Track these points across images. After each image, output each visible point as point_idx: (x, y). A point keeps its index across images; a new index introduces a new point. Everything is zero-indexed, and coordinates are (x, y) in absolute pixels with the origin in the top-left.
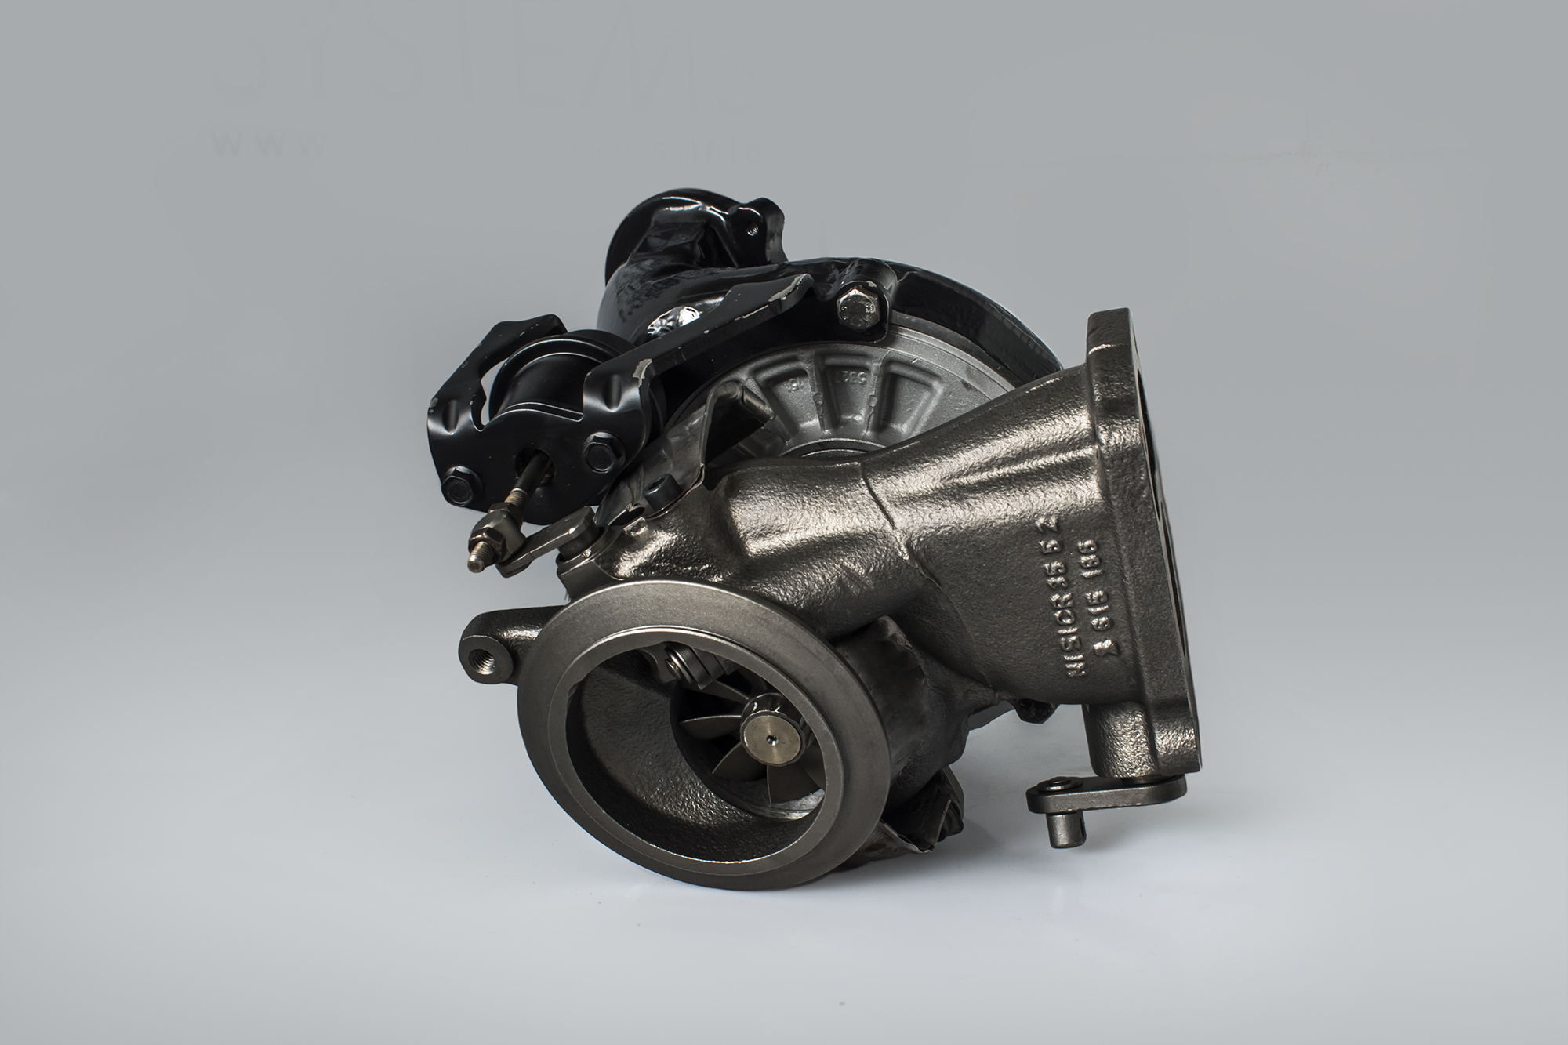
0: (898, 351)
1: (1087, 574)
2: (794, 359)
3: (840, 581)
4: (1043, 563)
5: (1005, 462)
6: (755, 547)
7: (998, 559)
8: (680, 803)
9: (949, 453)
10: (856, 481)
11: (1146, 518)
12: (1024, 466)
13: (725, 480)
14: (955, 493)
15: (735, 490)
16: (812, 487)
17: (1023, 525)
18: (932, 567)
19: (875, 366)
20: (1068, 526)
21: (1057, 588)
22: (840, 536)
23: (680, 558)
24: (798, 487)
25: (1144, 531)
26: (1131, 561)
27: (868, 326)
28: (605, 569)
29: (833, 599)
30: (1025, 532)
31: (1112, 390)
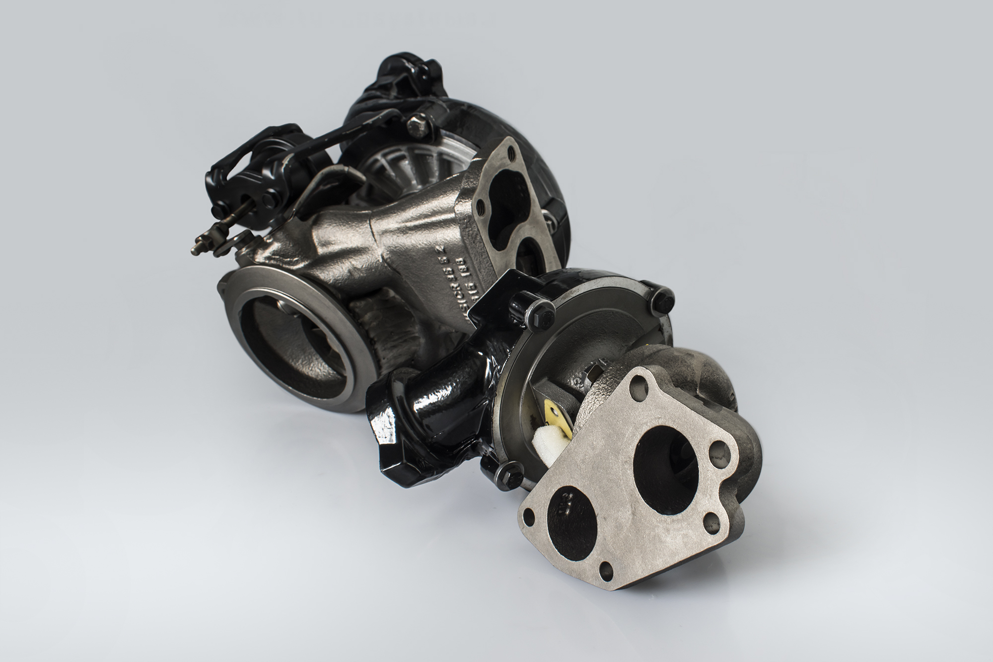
0: (443, 149)
1: (463, 275)
2: (399, 150)
3: (349, 271)
4: (442, 268)
5: (426, 216)
6: (321, 251)
7: (422, 265)
8: (310, 369)
9: (404, 210)
10: (366, 221)
11: (482, 249)
12: (434, 219)
13: (314, 217)
14: (404, 231)
15: (317, 223)
16: (347, 223)
17: (430, 248)
18: (394, 266)
19: (435, 155)
20: (449, 251)
21: (451, 280)
22: (355, 248)
23: (283, 254)
24: (342, 222)
25: (482, 256)
26: (479, 270)
27: (422, 136)
28: (251, 257)
29: (346, 279)
30: (431, 252)
31: (468, 184)
